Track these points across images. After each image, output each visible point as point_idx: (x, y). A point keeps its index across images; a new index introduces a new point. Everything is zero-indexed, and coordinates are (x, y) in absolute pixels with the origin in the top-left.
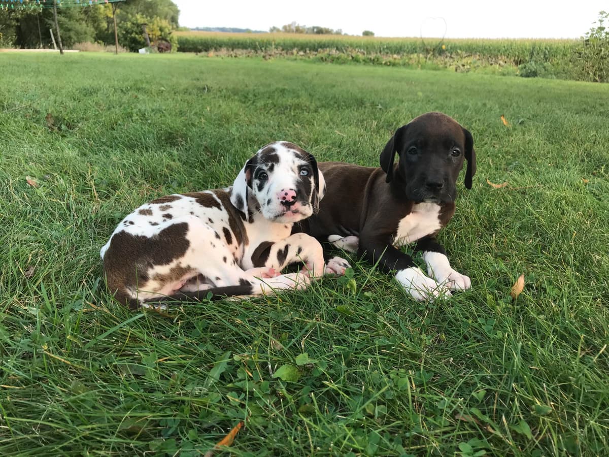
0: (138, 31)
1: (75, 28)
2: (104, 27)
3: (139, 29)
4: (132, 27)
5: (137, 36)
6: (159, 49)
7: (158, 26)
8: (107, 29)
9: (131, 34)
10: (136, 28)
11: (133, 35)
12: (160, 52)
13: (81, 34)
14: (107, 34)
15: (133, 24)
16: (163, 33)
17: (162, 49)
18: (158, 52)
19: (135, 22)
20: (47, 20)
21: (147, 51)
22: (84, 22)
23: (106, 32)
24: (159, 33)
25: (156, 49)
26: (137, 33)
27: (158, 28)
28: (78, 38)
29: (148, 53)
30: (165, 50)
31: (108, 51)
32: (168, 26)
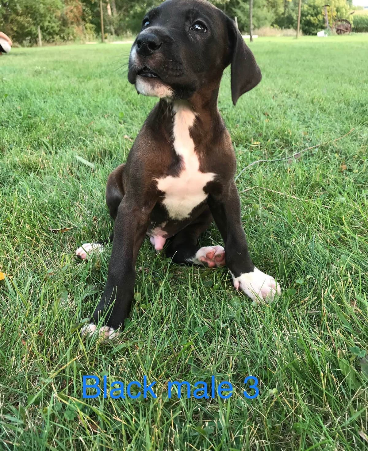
0: (313, 13)
1: (257, 14)
2: (281, 11)
3: (315, 10)
4: (308, 9)
5: (312, 18)
6: (338, 30)
7: (335, 7)
8: (283, 14)
9: (306, 16)
10: (312, 10)
11: (308, 18)
12: (338, 34)
13: (262, 20)
14: (283, 18)
15: (310, 6)
16: (339, 14)
17: (341, 30)
18: (336, 34)
19: (312, 4)
20: (233, 9)
21: (325, 33)
22: (265, 8)
23: (282, 16)
24: (335, 14)
25: (335, 30)
26: (312, 15)
27: (335, 9)
28: (258, 24)
29: (327, 35)
30: (344, 32)
31: (284, 35)
32: (346, 5)
